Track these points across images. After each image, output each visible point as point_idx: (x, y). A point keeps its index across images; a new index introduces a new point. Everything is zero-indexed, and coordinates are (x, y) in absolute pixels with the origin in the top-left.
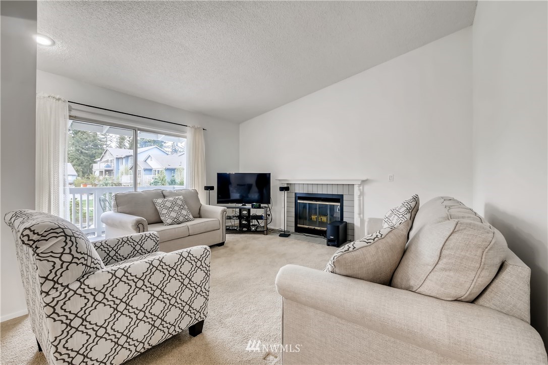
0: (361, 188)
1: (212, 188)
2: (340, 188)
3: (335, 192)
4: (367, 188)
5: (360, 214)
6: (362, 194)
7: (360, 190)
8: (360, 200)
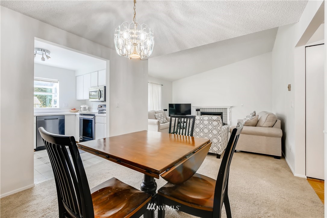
0: (230, 109)
1: (166, 110)
2: (221, 110)
3: (219, 111)
4: (233, 109)
5: (230, 120)
6: (230, 112)
7: (230, 110)
8: (230, 114)
